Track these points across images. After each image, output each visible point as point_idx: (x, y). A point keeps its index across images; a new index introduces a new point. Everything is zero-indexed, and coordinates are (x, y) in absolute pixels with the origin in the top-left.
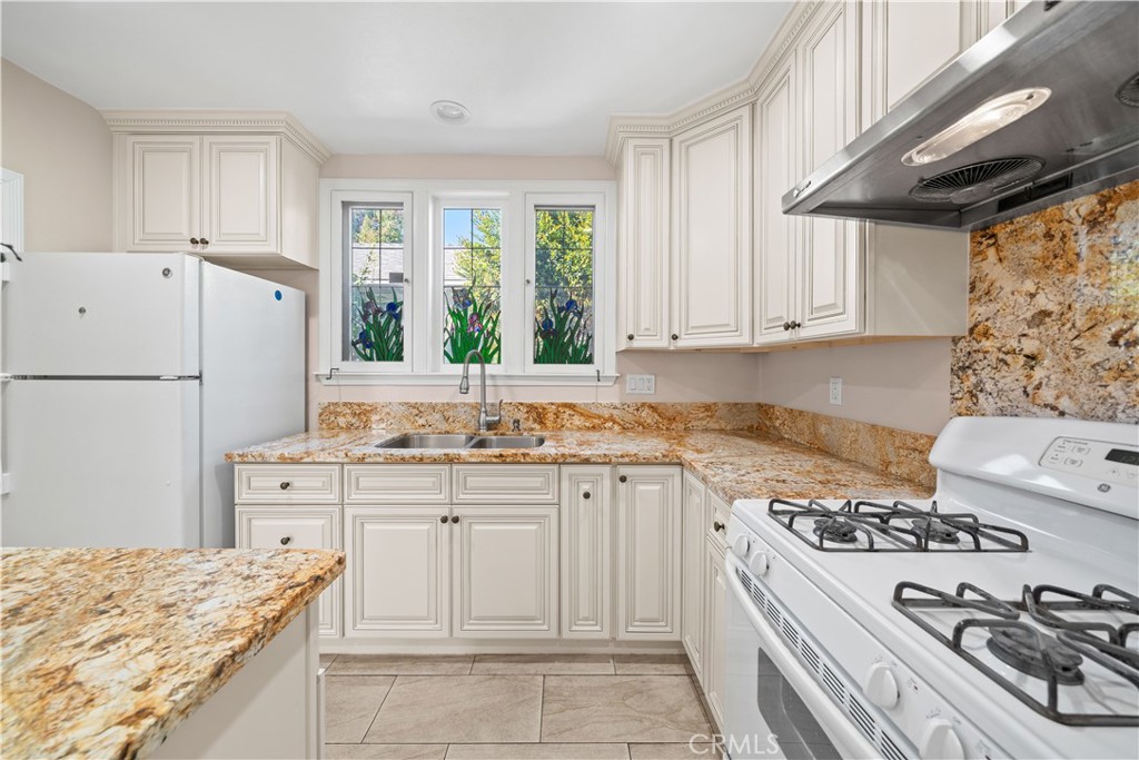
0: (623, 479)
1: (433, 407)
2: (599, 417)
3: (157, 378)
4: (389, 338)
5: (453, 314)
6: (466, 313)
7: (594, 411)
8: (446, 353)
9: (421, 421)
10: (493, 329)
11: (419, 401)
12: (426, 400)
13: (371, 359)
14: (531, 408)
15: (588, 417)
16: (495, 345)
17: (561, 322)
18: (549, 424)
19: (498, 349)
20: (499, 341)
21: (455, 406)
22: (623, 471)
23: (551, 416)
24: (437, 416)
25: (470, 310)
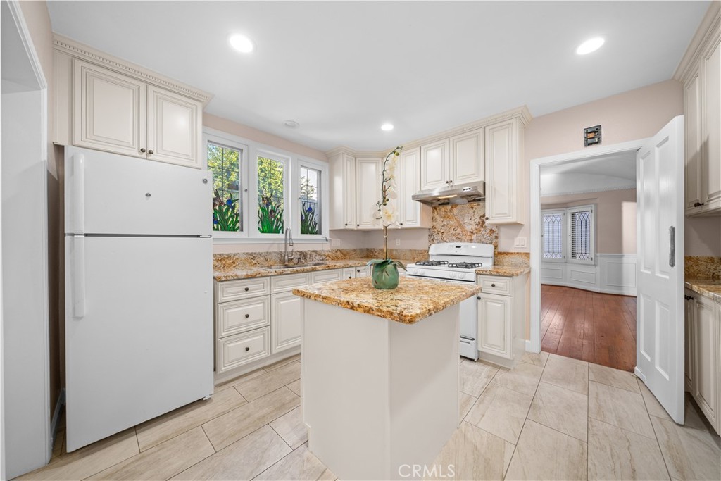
1: (260, 254)
2: (325, 255)
4: (228, 219)
5: (261, 208)
6: (268, 209)
7: (323, 253)
8: (259, 228)
9: (254, 262)
10: (280, 217)
11: (254, 252)
12: (257, 251)
13: (217, 230)
14: (302, 253)
15: (321, 255)
16: (281, 225)
17: (307, 216)
18: (308, 259)
19: (282, 227)
20: (283, 223)
21: (271, 253)
23: (309, 256)
24: (262, 259)
25: (270, 207)
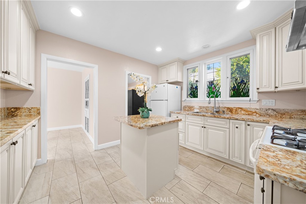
0: (249, 125)
1: (204, 107)
2: (251, 112)
3: (163, 100)
4: (196, 93)
5: (208, 87)
6: (212, 87)
7: (249, 110)
8: (207, 96)
9: (201, 110)
10: (219, 90)
11: (201, 106)
12: (202, 106)
13: (192, 98)
14: (228, 108)
15: (247, 111)
16: (219, 93)
17: (239, 87)
18: (233, 112)
19: (220, 94)
21: (209, 107)
22: (249, 123)
23: (234, 111)
24: (205, 109)
25: (213, 86)
